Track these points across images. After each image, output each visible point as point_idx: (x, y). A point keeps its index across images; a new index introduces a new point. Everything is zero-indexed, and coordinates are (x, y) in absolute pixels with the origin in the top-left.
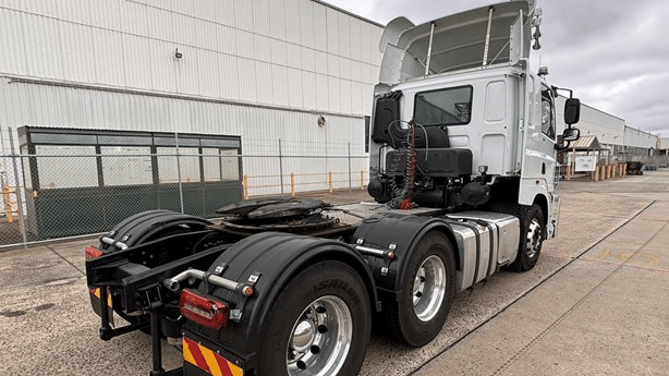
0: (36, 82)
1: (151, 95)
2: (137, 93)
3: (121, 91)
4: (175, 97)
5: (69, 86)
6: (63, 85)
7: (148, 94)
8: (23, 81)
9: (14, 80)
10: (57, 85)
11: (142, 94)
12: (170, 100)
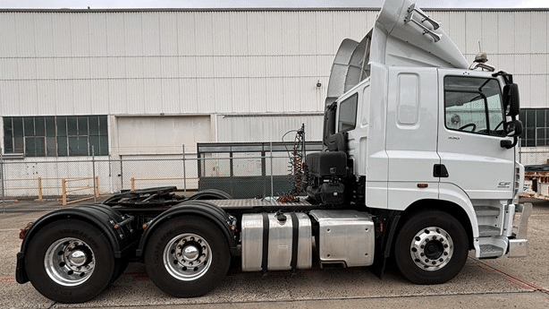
0: (236, 116)
1: (300, 115)
2: (291, 115)
3: (280, 115)
4: (315, 115)
5: (252, 116)
6: (248, 116)
7: (297, 115)
8: (229, 116)
9: (226, 116)
10: (245, 116)
11: (293, 115)
12: (311, 117)
